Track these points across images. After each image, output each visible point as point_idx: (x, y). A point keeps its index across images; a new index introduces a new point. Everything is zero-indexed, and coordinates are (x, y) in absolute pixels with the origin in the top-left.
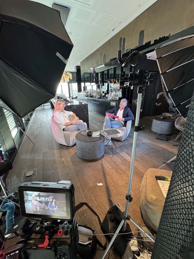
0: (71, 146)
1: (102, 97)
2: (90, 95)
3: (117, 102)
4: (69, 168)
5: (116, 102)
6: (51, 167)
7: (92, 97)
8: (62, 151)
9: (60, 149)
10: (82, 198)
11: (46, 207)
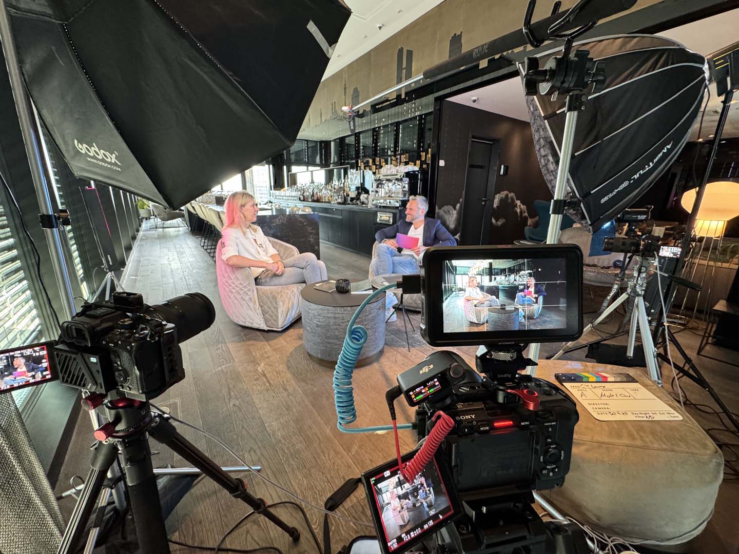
0: (280, 330)
1: (349, 202)
2: (313, 195)
3: (397, 211)
4: (286, 390)
5: (394, 211)
6: (227, 390)
7: (318, 200)
8: (252, 345)
9: (244, 341)
10: (349, 467)
11: (510, 304)
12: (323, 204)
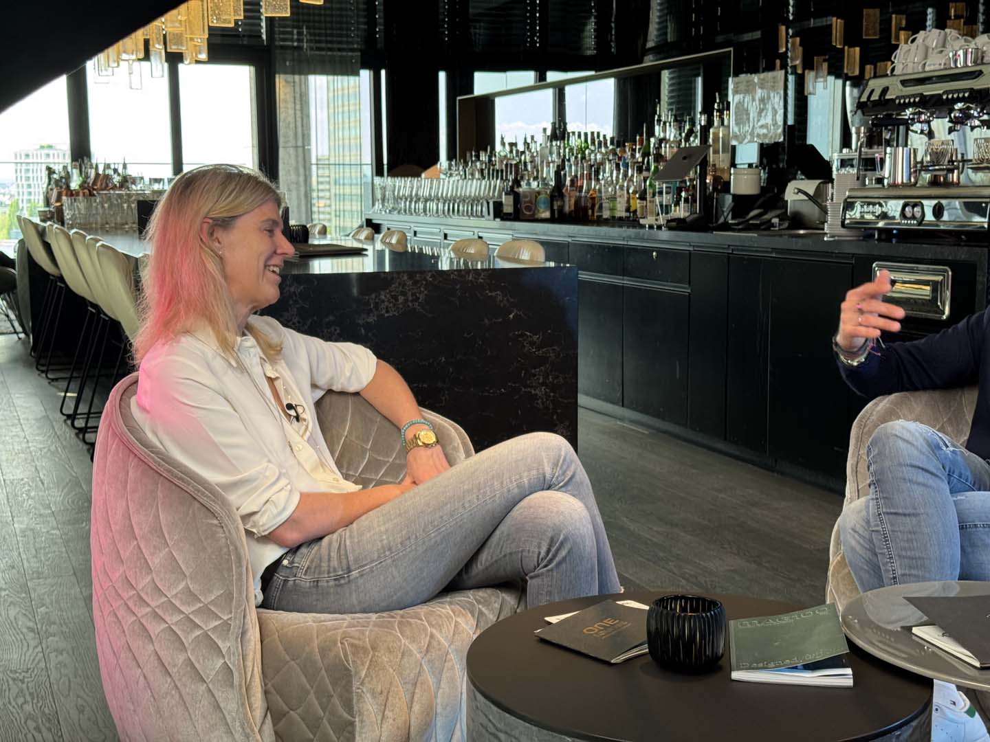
2: (558, 192)
7: (580, 214)
12: (604, 230)
